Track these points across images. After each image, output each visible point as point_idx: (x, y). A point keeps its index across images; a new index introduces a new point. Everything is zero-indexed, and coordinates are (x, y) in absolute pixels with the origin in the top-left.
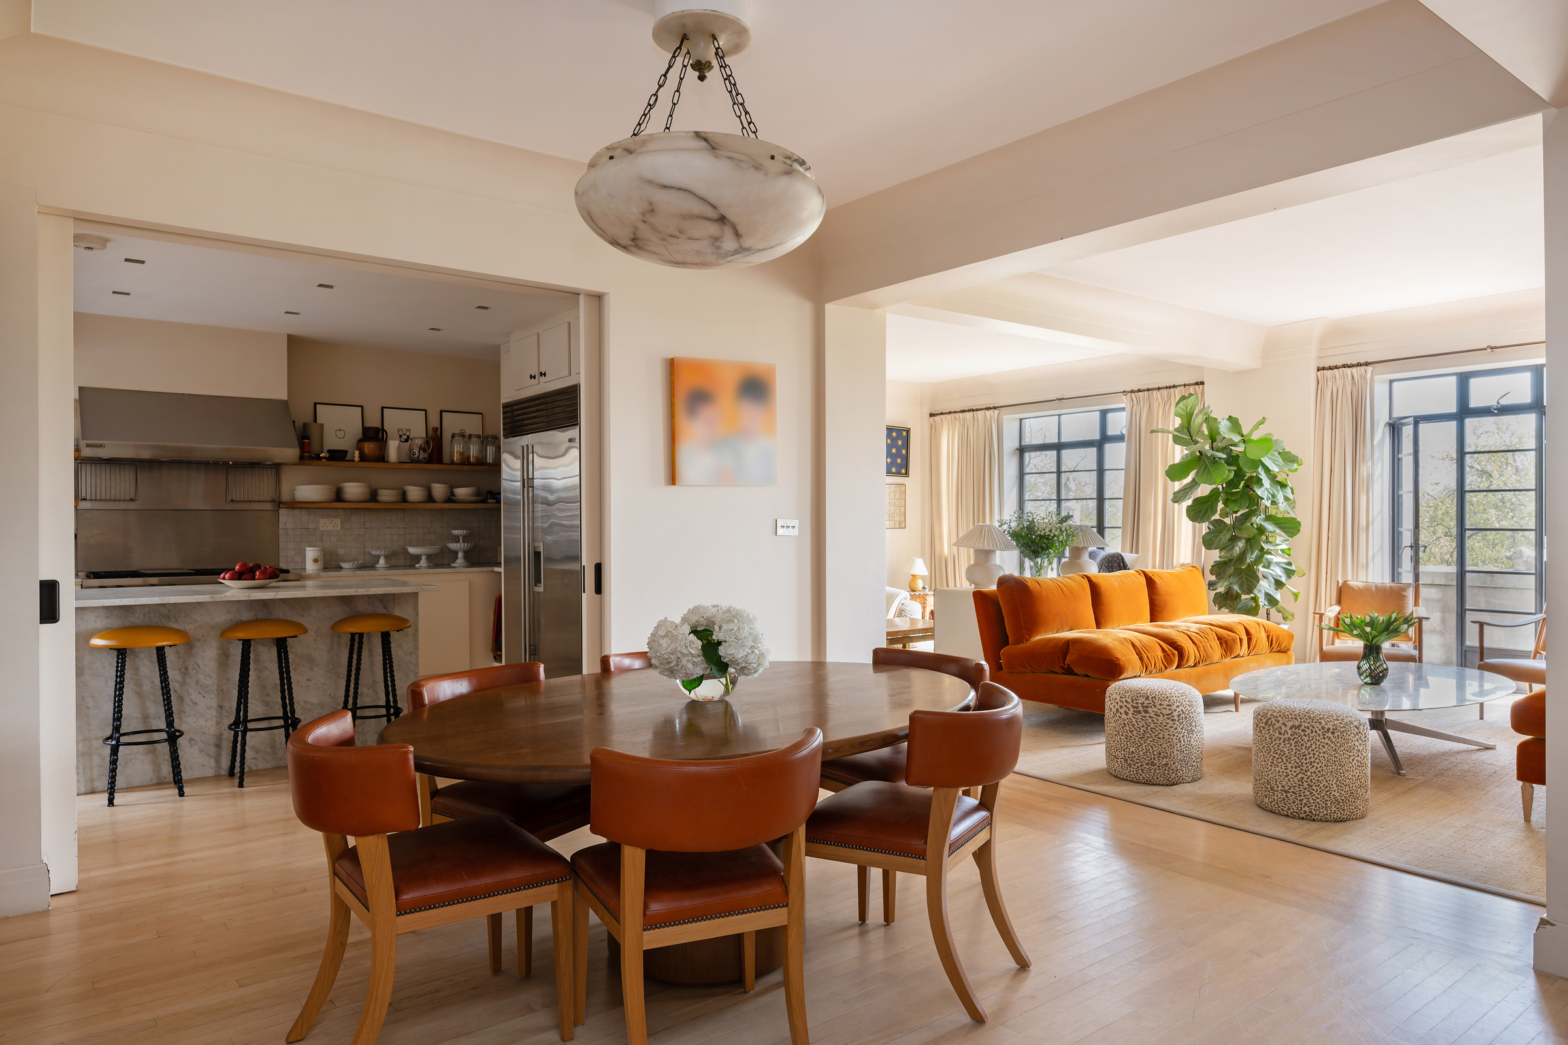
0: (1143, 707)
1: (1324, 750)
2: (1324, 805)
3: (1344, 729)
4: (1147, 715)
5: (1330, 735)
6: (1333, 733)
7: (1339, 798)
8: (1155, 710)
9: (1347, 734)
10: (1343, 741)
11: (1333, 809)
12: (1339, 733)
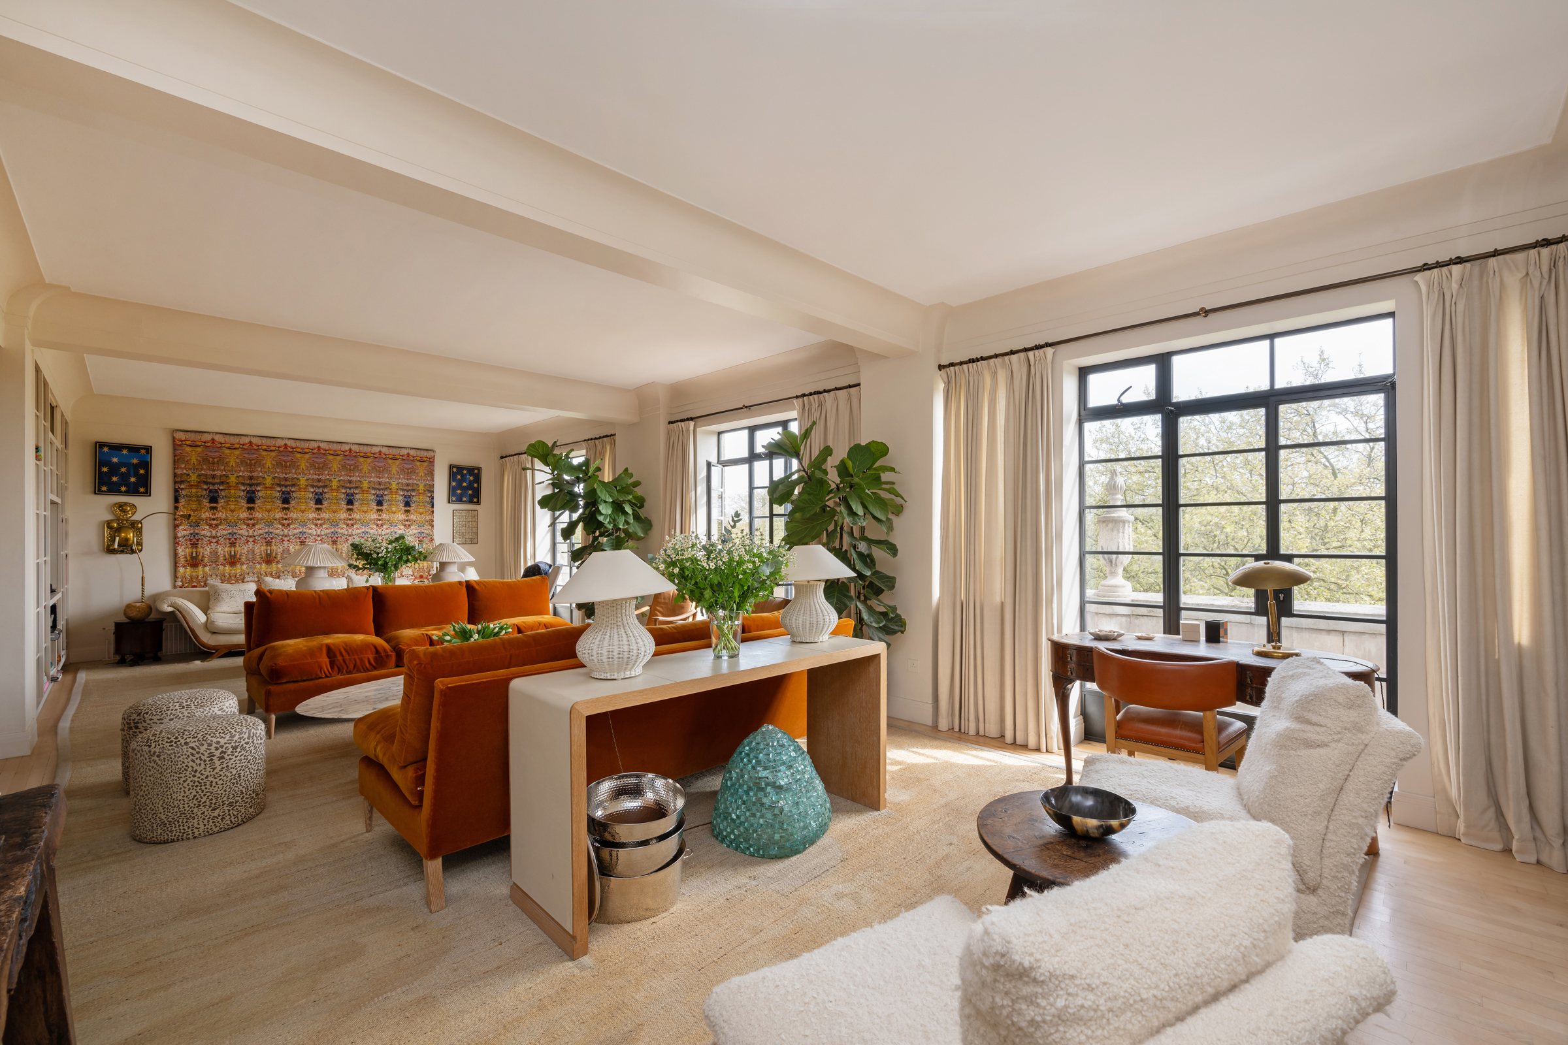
0: (134, 723)
1: (150, 773)
2: (150, 828)
3: (172, 752)
4: (138, 730)
5: (155, 758)
6: (158, 756)
7: (165, 820)
8: (145, 725)
9: (175, 756)
10: (170, 763)
11: (159, 831)
12: (165, 756)
